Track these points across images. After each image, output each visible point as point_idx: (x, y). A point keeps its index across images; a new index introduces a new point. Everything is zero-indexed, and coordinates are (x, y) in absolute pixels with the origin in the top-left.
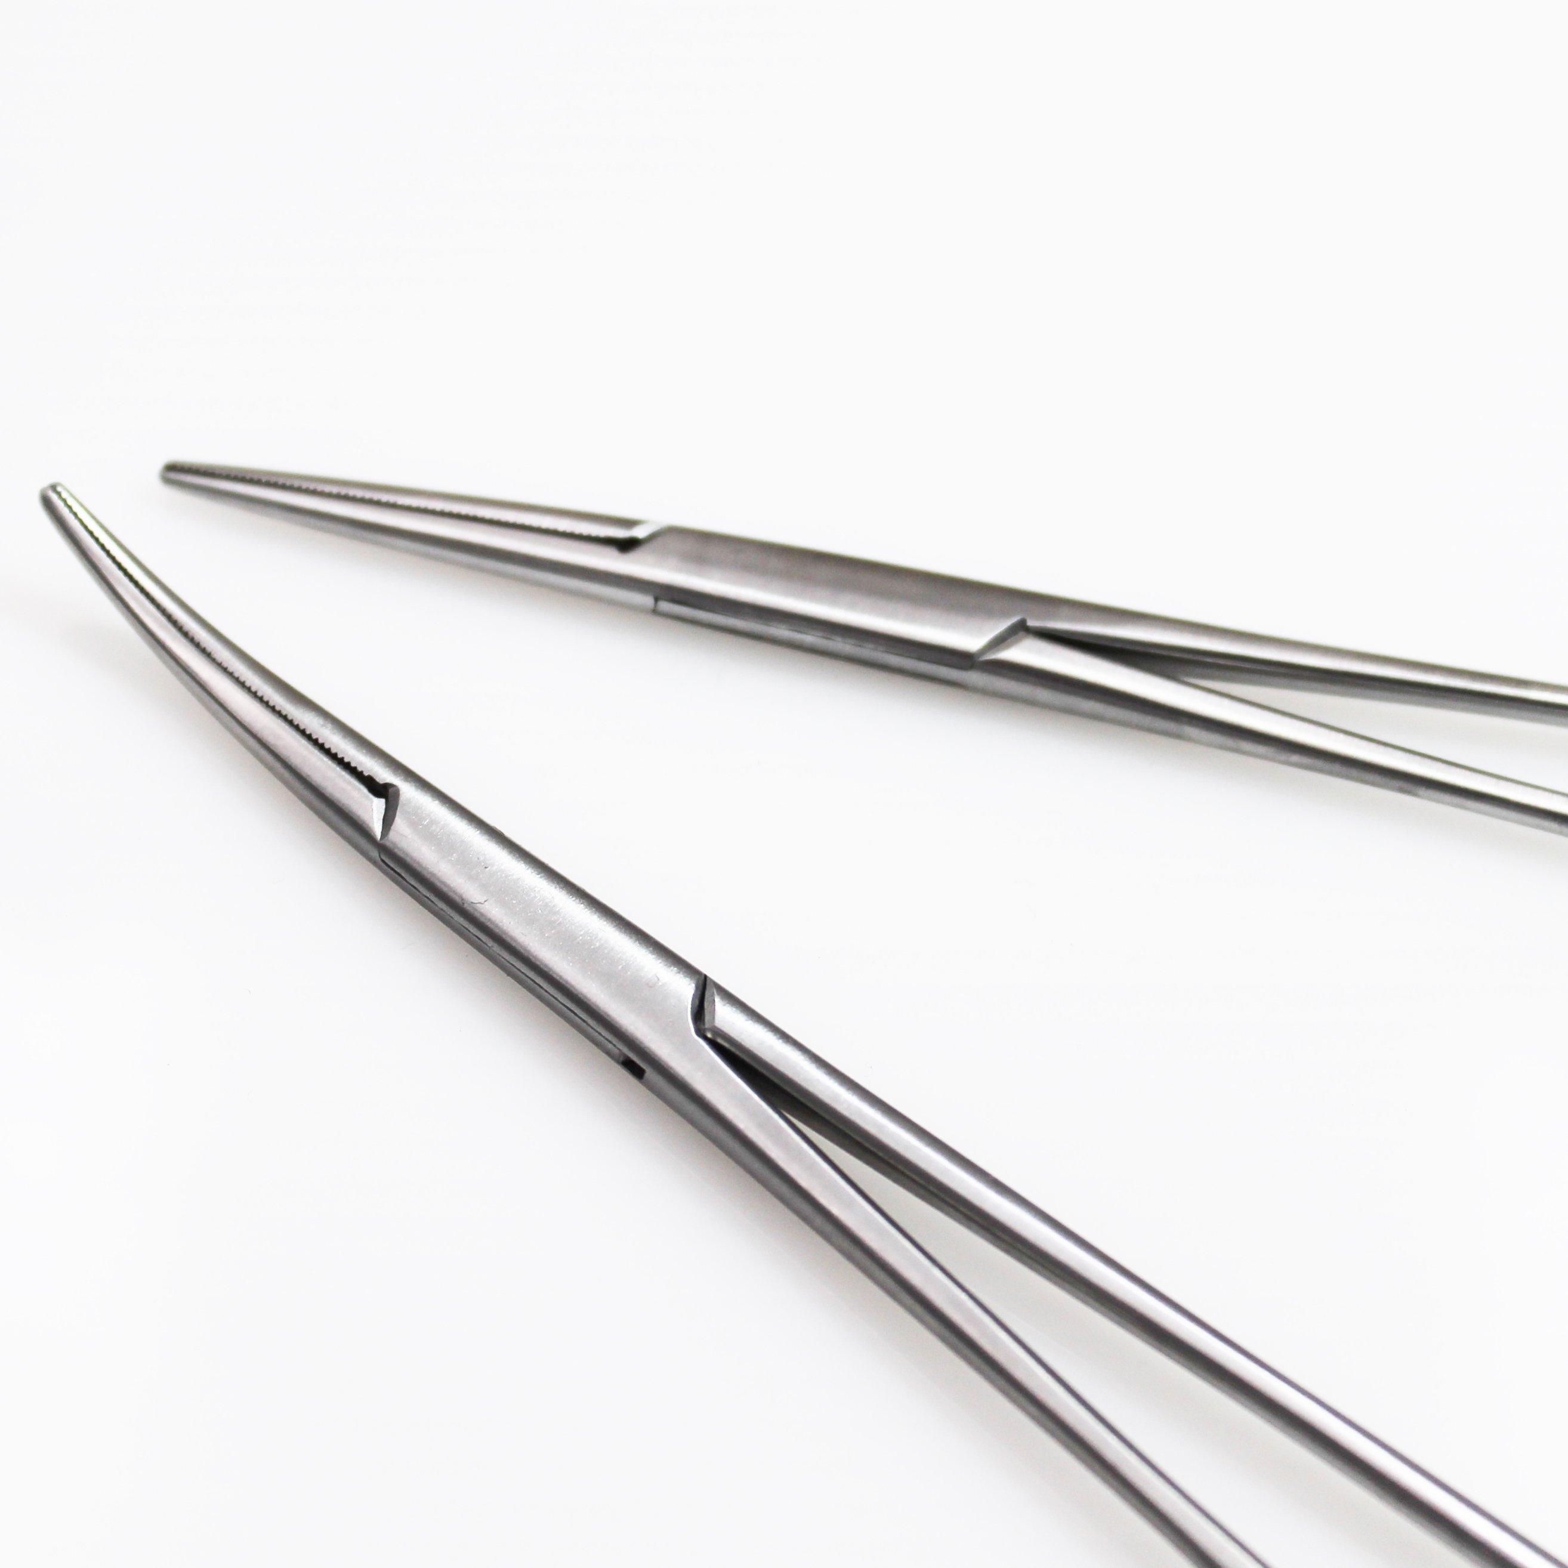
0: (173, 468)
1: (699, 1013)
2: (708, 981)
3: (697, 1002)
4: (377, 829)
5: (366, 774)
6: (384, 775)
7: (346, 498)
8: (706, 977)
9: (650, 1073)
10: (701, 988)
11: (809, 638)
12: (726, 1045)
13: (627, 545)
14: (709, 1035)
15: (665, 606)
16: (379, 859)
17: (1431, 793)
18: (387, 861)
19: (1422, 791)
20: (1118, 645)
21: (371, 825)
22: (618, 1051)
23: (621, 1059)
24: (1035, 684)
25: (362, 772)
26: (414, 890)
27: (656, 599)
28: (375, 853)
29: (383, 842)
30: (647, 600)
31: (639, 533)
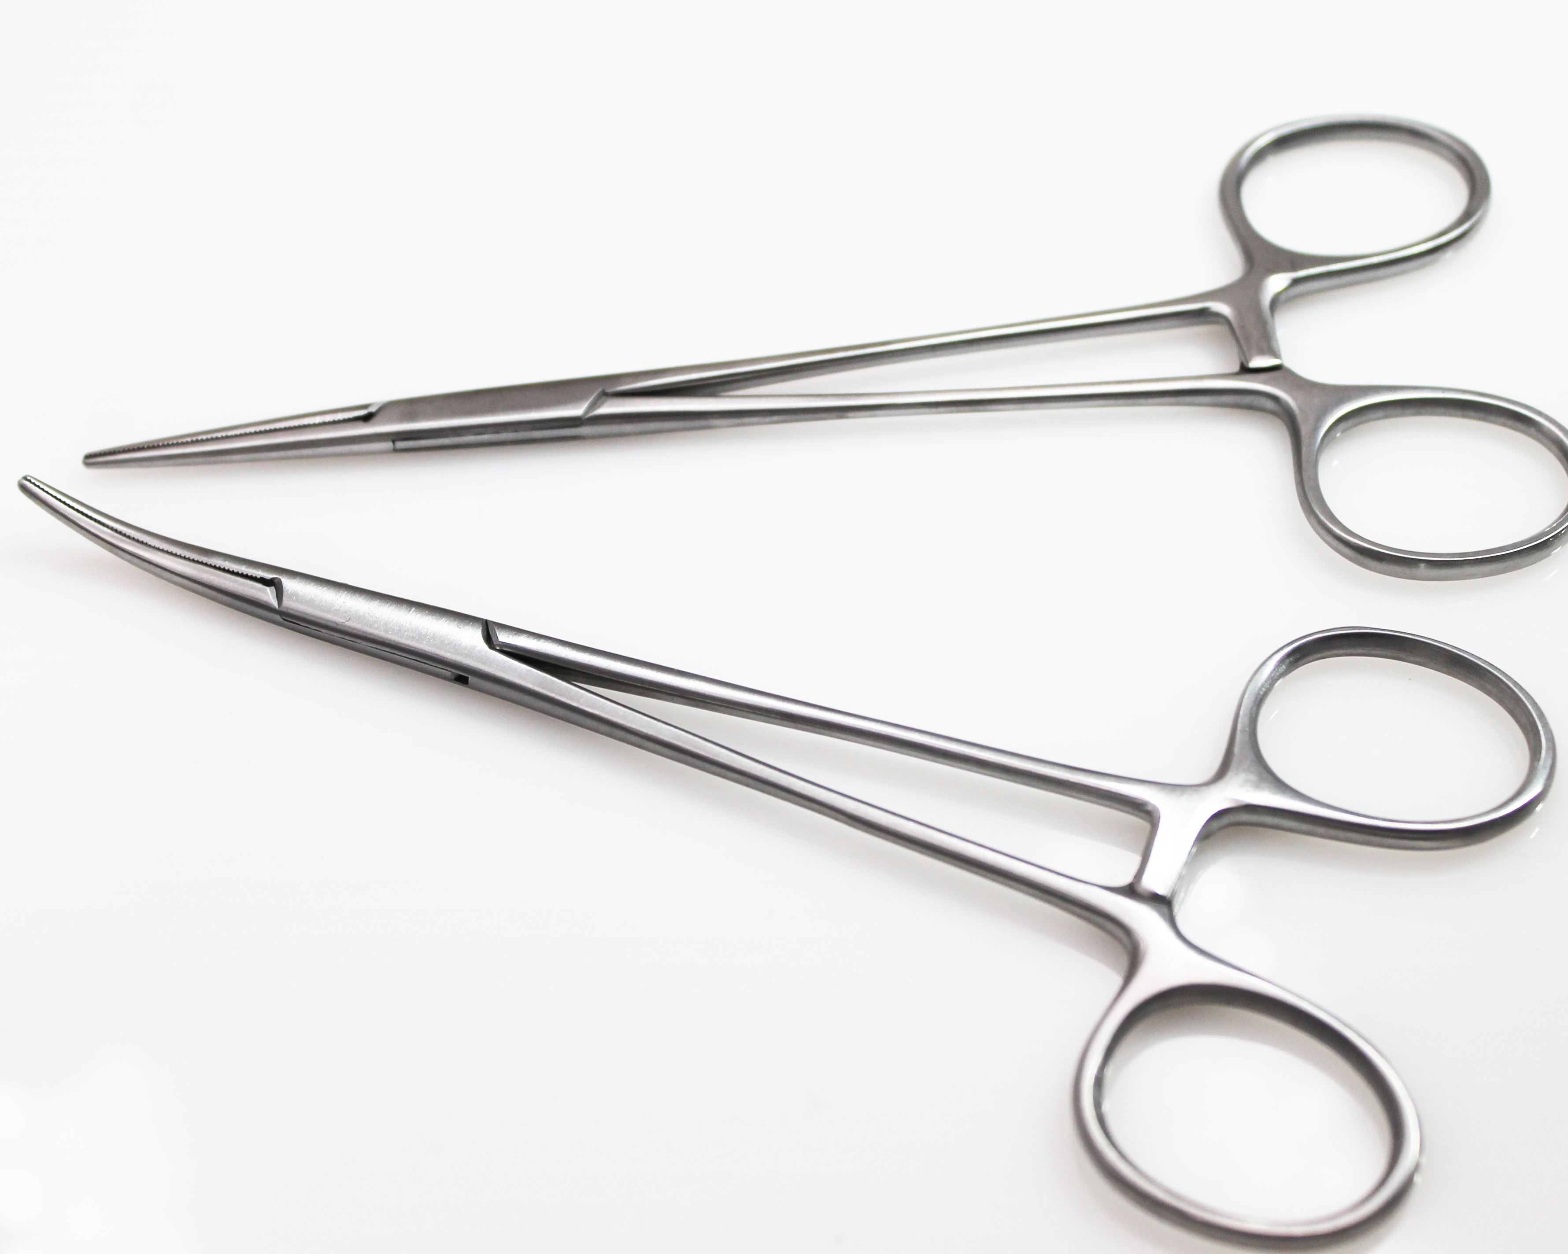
0: (88, 457)
1: (489, 639)
2: (488, 622)
3: (485, 633)
4: (274, 603)
5: (258, 577)
6: (268, 576)
7: (197, 442)
8: (486, 621)
9: (472, 679)
10: (485, 626)
11: (486, 437)
12: (509, 650)
13: (367, 418)
14: (498, 648)
15: (401, 445)
16: (282, 620)
17: (858, 414)
18: (286, 618)
19: (850, 414)
20: (673, 387)
21: (271, 602)
22: (450, 673)
23: (453, 677)
24: (621, 423)
25: (256, 577)
26: (306, 628)
27: (393, 442)
28: (278, 618)
29: (280, 609)
30: (388, 445)
31: (373, 409)
